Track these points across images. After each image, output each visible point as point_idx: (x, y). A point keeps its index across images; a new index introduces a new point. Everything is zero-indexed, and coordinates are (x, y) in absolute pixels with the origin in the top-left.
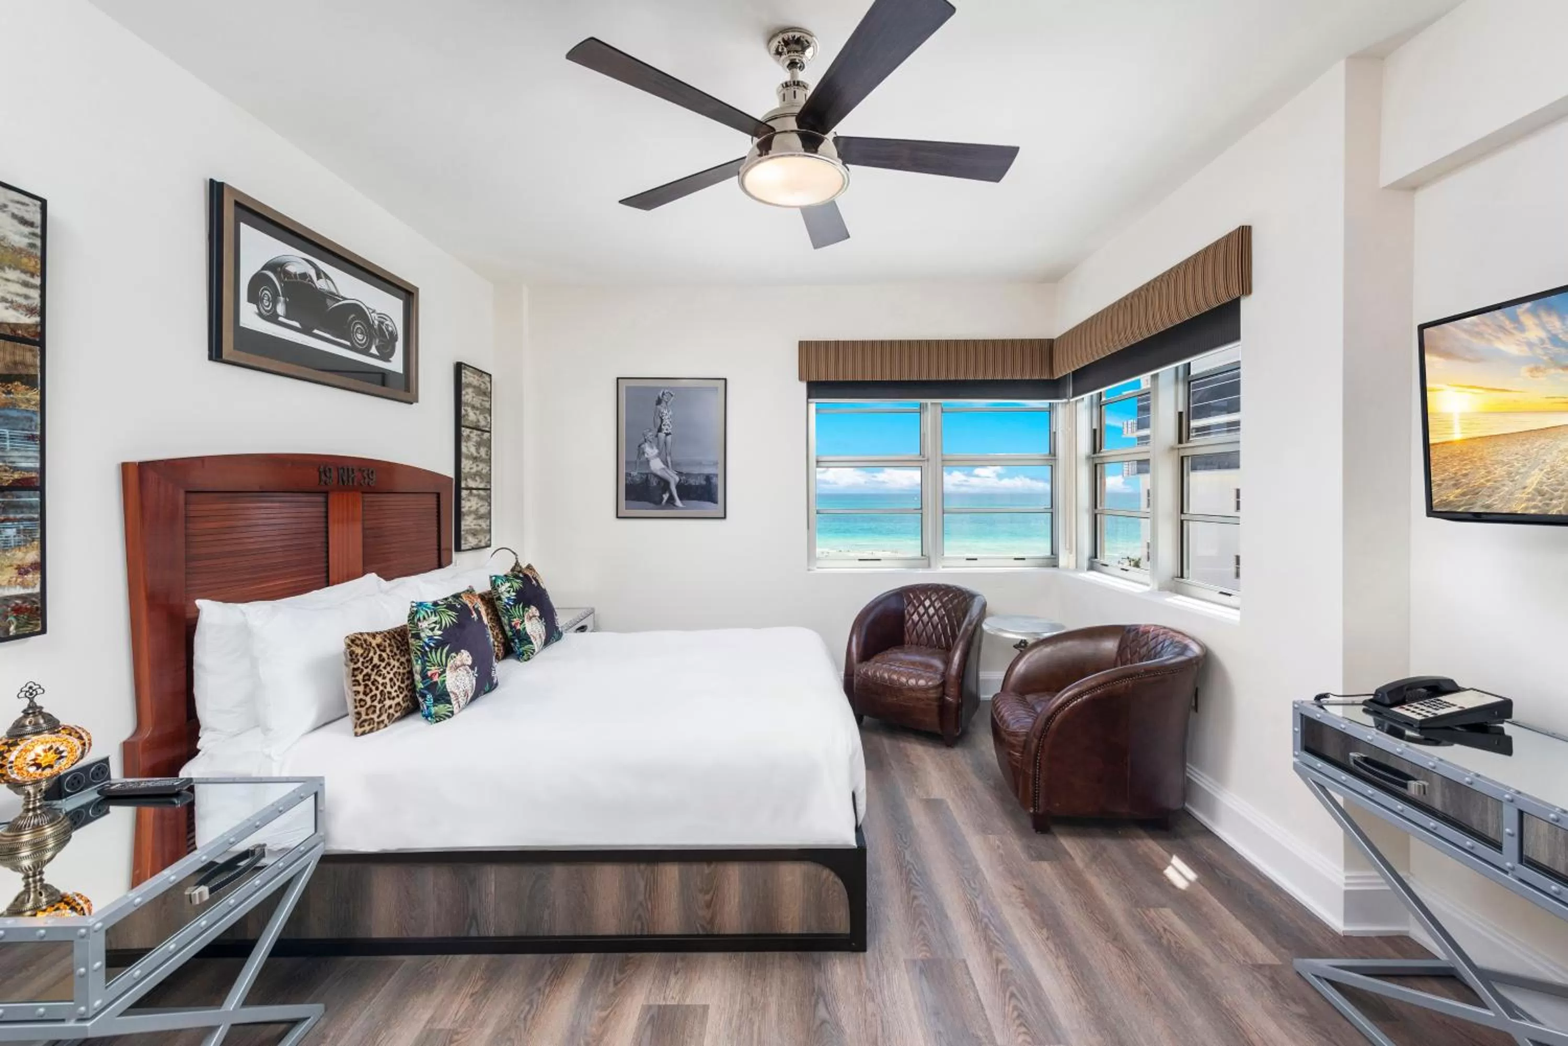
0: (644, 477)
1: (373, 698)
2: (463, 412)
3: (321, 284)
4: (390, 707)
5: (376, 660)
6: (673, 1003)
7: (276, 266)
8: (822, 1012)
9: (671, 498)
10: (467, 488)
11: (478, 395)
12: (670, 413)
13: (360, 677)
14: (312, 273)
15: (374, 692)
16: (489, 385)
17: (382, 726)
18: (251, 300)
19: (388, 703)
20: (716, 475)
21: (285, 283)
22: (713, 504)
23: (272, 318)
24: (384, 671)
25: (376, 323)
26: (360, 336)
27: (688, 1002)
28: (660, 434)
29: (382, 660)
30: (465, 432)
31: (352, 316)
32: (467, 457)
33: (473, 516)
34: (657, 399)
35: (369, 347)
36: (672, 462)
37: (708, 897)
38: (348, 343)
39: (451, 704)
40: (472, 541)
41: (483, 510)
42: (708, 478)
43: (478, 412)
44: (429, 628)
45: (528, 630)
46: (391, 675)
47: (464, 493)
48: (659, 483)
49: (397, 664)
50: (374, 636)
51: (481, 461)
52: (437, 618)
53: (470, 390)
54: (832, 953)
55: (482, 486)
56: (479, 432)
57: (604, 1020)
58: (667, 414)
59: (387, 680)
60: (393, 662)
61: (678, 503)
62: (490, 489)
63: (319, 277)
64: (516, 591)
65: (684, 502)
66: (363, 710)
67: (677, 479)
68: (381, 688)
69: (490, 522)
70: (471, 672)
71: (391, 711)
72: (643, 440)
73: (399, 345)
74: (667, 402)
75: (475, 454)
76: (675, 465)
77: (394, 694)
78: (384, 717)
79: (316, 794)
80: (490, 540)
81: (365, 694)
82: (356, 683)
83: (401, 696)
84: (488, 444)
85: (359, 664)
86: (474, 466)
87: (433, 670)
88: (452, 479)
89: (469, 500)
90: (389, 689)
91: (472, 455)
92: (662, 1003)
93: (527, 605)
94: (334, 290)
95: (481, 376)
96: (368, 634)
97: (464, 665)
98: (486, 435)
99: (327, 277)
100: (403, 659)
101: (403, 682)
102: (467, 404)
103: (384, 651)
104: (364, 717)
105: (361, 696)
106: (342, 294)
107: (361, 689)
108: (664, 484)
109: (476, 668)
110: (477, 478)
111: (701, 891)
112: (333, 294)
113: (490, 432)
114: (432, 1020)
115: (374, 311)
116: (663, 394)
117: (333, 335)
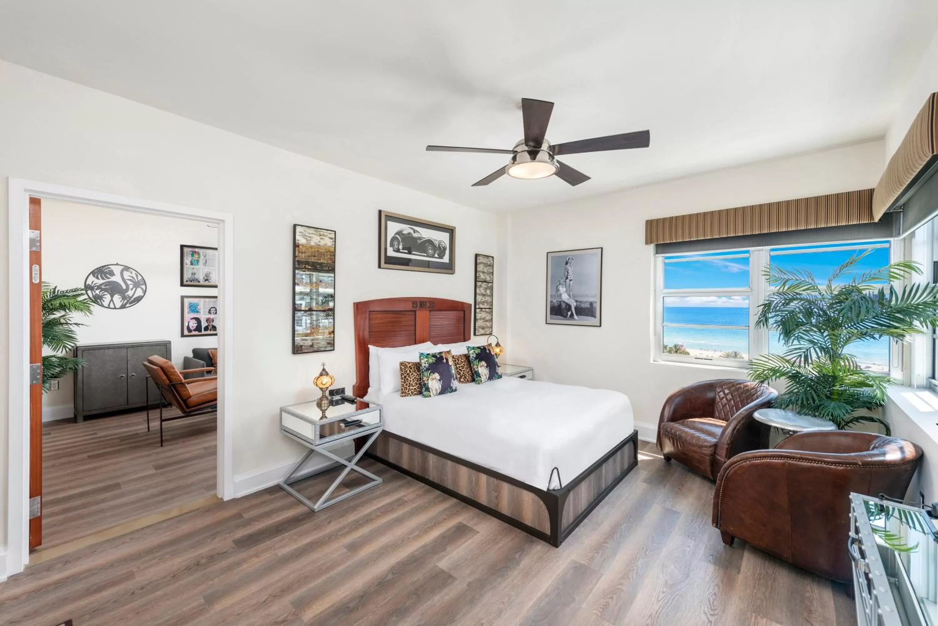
0: (559, 303)
1: (407, 384)
2: (478, 275)
3: (415, 235)
4: (412, 389)
5: (408, 372)
6: (470, 526)
7: (399, 233)
8: (517, 556)
9: (572, 314)
10: (479, 308)
11: (486, 266)
12: (572, 269)
13: (403, 377)
14: (412, 232)
15: (407, 383)
16: (492, 262)
17: (409, 395)
18: (390, 246)
19: (411, 387)
20: (596, 302)
21: (402, 238)
22: (593, 318)
23: (398, 251)
24: (411, 376)
25: (437, 245)
26: (430, 251)
27: (474, 528)
28: (567, 280)
29: (410, 372)
30: (479, 284)
31: (428, 244)
32: (480, 295)
33: (482, 320)
34: (565, 261)
35: (434, 254)
36: (572, 295)
37: (496, 494)
38: (425, 255)
39: (430, 392)
40: (482, 331)
41: (488, 318)
42: (591, 304)
43: (486, 274)
44: (425, 364)
45: (480, 371)
46: (413, 378)
47: (478, 310)
48: (566, 306)
49: (416, 375)
50: (409, 363)
51: (487, 296)
52: (427, 360)
53: (481, 265)
54: (542, 541)
55: (488, 307)
56: (486, 283)
57: (445, 519)
58: (570, 269)
59: (412, 380)
60: (414, 374)
61: (575, 317)
62: (492, 308)
63: (414, 232)
64: (476, 354)
65: (579, 316)
66: (403, 388)
67: (575, 304)
68: (409, 382)
69: (492, 324)
70: (439, 382)
71: (413, 391)
72: (558, 284)
73: (447, 252)
74: (571, 263)
75: (484, 293)
76: (574, 296)
77: (413, 385)
78: (410, 392)
79: (380, 410)
80: (492, 331)
81: (404, 383)
82: (402, 378)
83: (416, 386)
84: (492, 288)
85: (403, 372)
86: (484, 298)
87: (425, 379)
88: (471, 305)
89: (480, 313)
90: (412, 383)
91: (482, 293)
92: (466, 524)
93: (480, 360)
94: (420, 236)
95: (488, 258)
96: (407, 362)
97: (435, 379)
98: (490, 285)
99: (418, 232)
100: (419, 373)
101: (417, 381)
102: (480, 272)
103: (411, 369)
104: (403, 391)
105: (403, 383)
106: (424, 237)
107: (403, 380)
108: (569, 307)
109: (442, 381)
110: (485, 304)
111: (494, 490)
112: (420, 237)
113: (492, 283)
114: (403, 496)
115: (436, 240)
116: (569, 259)
117: (420, 253)
